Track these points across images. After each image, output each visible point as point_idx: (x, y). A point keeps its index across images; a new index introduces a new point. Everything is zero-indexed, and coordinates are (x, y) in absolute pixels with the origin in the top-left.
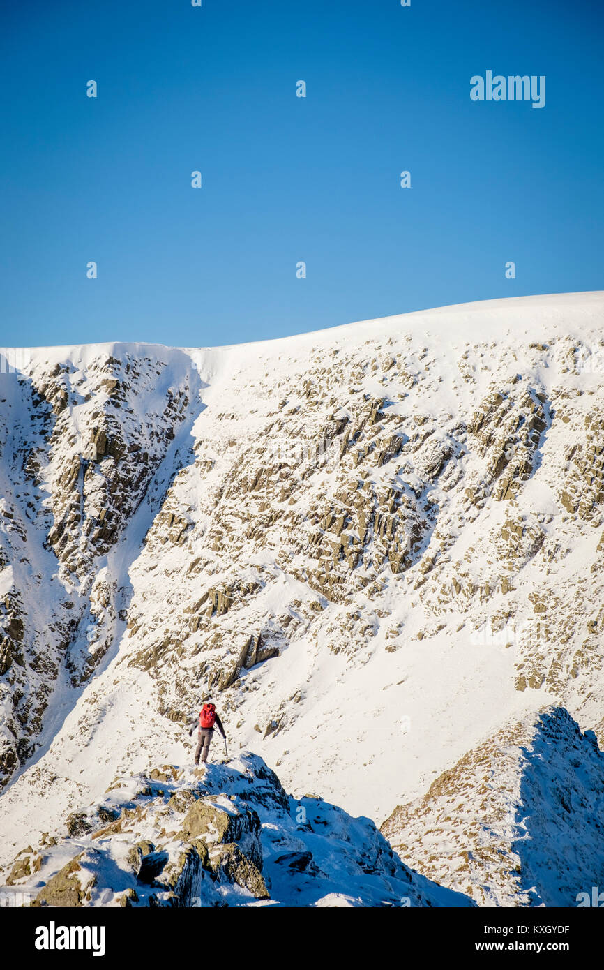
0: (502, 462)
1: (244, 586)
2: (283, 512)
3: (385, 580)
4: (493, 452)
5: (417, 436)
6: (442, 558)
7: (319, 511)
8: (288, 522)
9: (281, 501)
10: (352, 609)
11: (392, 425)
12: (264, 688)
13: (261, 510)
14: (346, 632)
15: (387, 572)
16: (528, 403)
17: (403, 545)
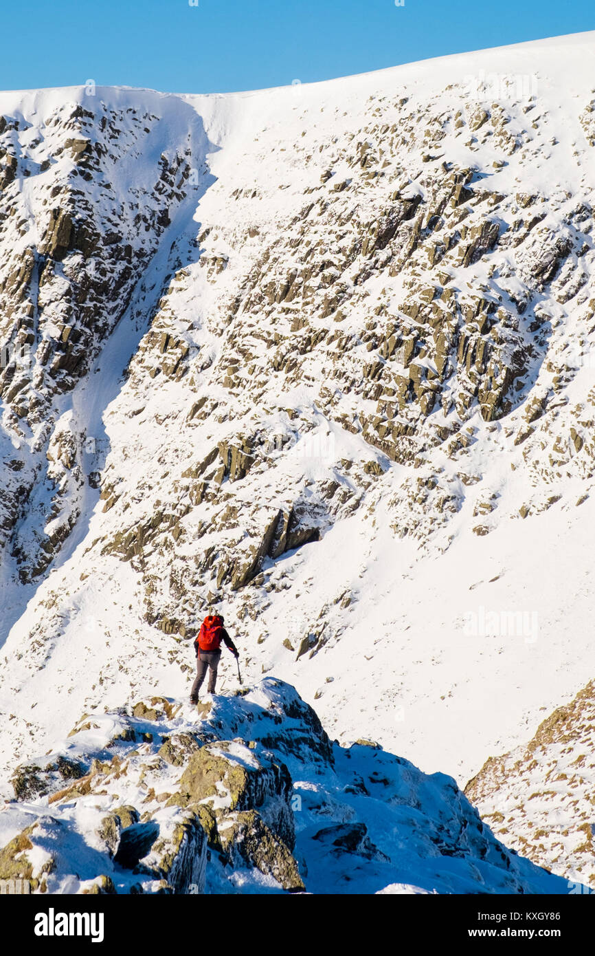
2: (326, 332)
3: (473, 430)
5: (520, 223)
6: (556, 399)
7: (378, 331)
8: (333, 347)
9: (324, 316)
10: (425, 472)
11: (484, 207)
12: (297, 586)
13: (295, 329)
14: (416, 506)
15: (477, 420)
17: (499, 380)
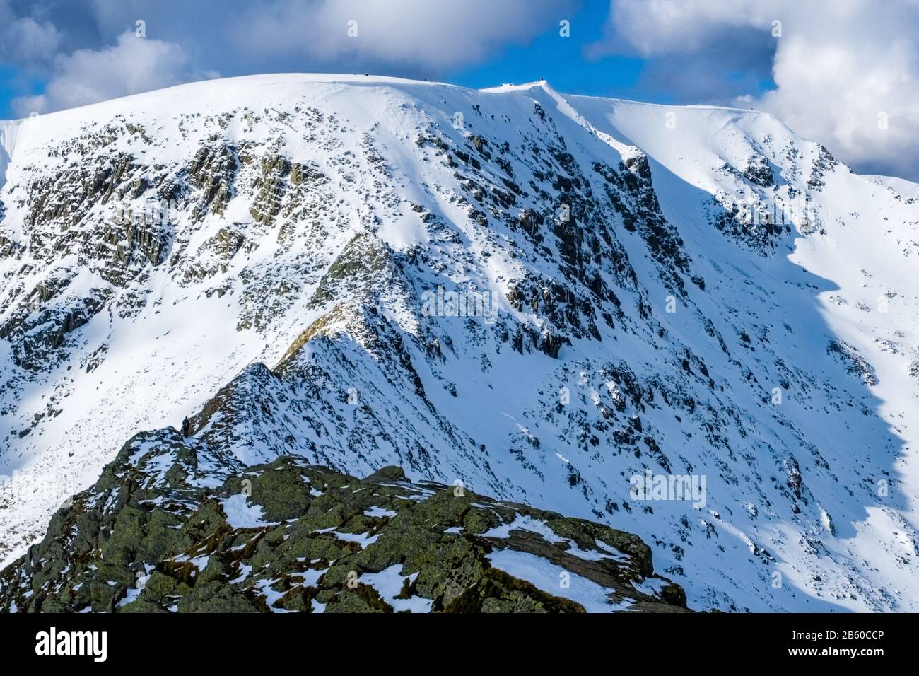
0: (213, 191)
1: (59, 282)
2: (77, 232)
3: (148, 272)
4: (207, 186)
5: (156, 179)
6: (182, 255)
7: (100, 230)
8: (81, 239)
9: (74, 225)
10: (129, 291)
11: (139, 172)
12: (81, 344)
13: (63, 230)
14: (128, 306)
15: (149, 265)
16: (225, 153)
17: (157, 249)
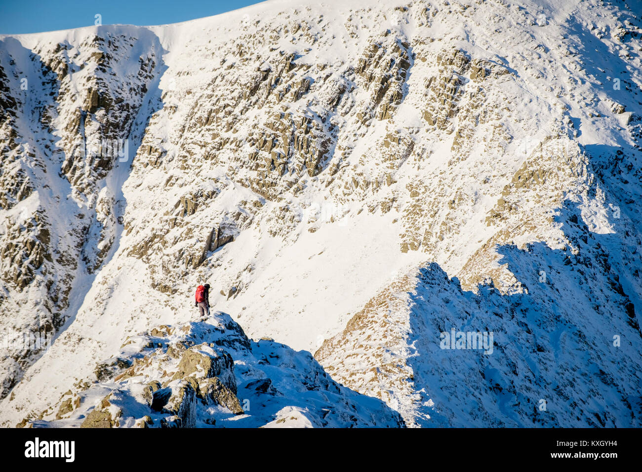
0: (382, 92)
1: (206, 193)
2: (229, 139)
3: (305, 182)
4: (375, 86)
5: (320, 79)
6: (344, 163)
7: (255, 137)
8: (233, 146)
9: (227, 131)
10: (283, 204)
11: (301, 72)
12: (225, 264)
13: (213, 138)
14: (280, 221)
15: (306, 177)
16: (396, 49)
17: (316, 156)
